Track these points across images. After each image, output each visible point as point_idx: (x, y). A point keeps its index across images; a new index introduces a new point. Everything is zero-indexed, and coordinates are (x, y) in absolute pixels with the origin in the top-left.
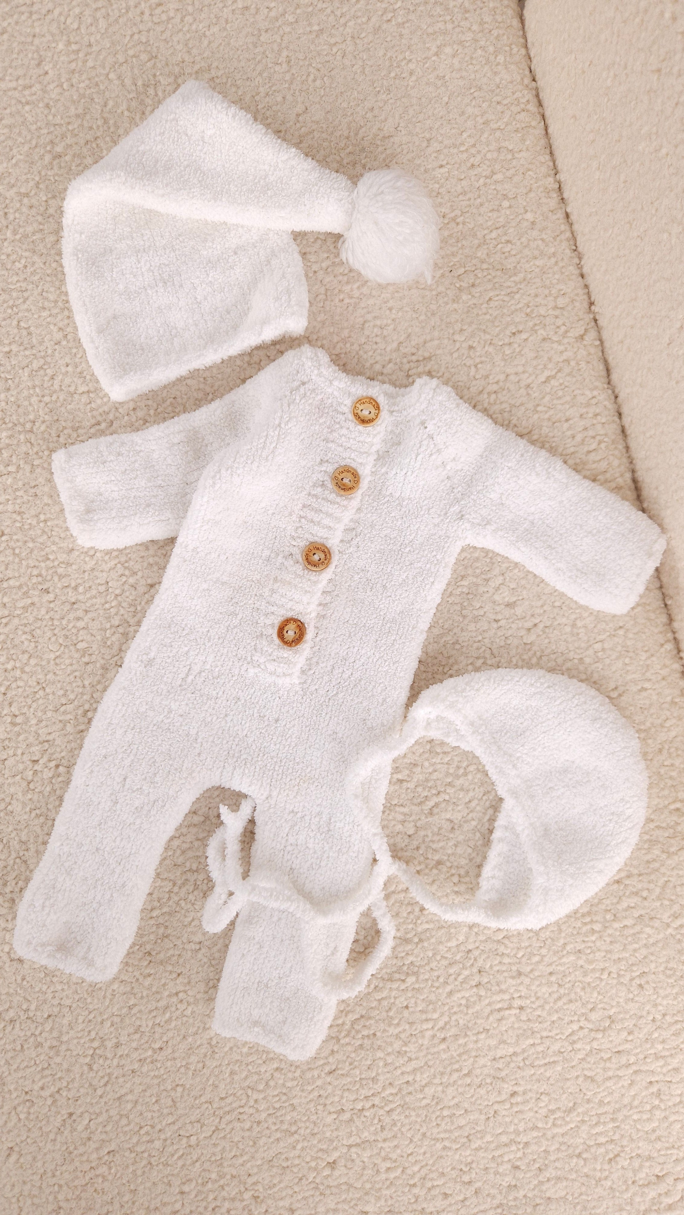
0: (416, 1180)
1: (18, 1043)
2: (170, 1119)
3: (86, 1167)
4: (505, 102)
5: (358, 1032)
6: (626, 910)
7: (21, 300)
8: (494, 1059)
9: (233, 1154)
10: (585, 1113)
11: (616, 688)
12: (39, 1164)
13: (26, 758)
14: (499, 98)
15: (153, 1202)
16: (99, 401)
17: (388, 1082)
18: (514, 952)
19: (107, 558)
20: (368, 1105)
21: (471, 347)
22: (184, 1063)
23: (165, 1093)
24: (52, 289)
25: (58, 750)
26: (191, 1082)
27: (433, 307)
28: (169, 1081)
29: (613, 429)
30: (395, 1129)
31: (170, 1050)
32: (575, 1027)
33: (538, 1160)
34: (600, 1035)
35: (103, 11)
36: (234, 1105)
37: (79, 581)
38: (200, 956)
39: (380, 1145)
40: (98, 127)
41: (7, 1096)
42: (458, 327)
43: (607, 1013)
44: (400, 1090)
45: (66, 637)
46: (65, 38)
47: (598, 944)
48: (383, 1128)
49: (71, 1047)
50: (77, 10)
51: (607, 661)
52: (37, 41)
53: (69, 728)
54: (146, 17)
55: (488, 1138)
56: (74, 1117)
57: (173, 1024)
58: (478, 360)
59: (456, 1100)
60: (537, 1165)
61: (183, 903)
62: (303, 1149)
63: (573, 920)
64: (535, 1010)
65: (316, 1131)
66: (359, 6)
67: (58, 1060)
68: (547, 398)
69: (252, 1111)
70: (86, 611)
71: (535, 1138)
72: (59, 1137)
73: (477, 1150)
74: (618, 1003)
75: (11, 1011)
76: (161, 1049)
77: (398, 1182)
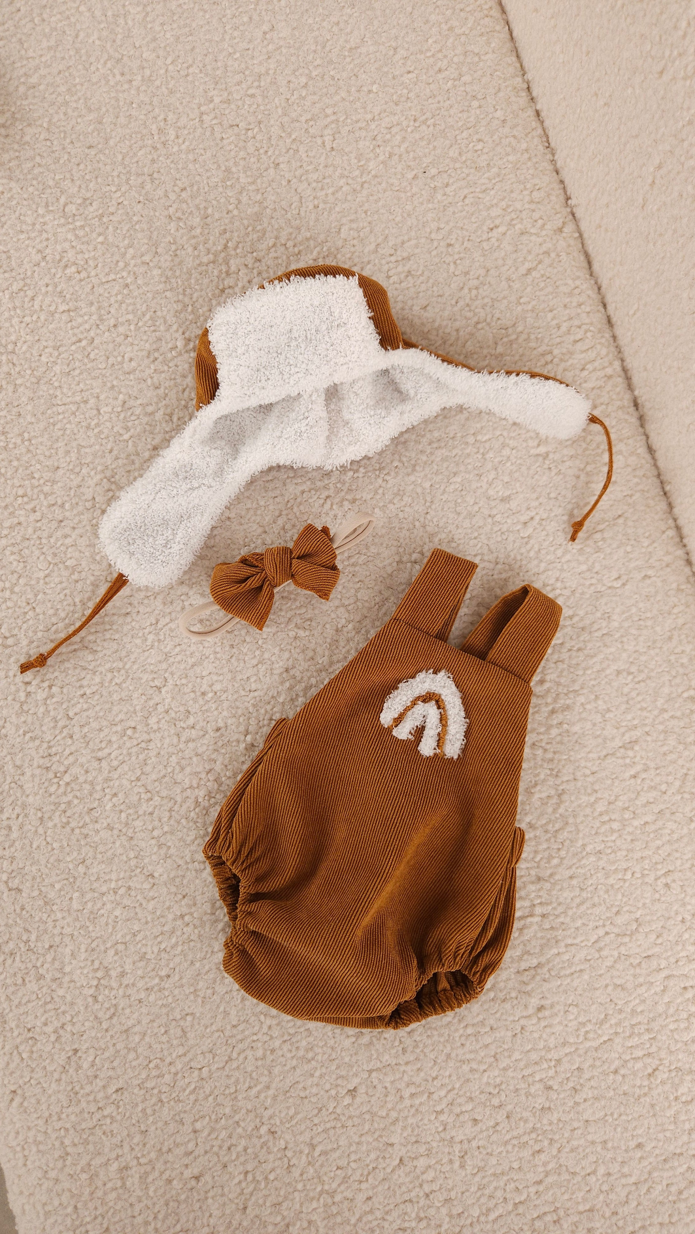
0: (443, 1106)
1: (19, 976)
2: (181, 1051)
3: (93, 1108)
4: (468, 9)
6: (644, 806)
9: (247, 1085)
10: (618, 1024)
11: (619, 578)
12: (44, 1107)
15: (166, 1143)
16: (80, 320)
18: (531, 856)
19: (92, 473)
21: (449, 245)
22: (192, 989)
23: (174, 1023)
24: (29, 212)
26: (201, 1010)
27: (409, 207)
28: (178, 1010)
29: (598, 318)
30: (418, 1051)
31: (177, 977)
32: (601, 932)
33: (572, 1079)
34: (627, 939)
37: (66, 498)
39: (402, 1068)
40: (70, 57)
41: (9, 1035)
42: (434, 225)
43: (633, 916)
45: (55, 555)
47: (618, 843)
48: (404, 1050)
49: (75, 977)
51: (608, 550)
55: (516, 1055)
56: (79, 1054)
57: (180, 948)
58: (456, 257)
59: (481, 1018)
60: (571, 1084)
61: (183, 821)
62: (321, 1076)
63: (590, 818)
64: (557, 916)
65: (334, 1057)
67: (61, 992)
68: (529, 289)
69: (266, 1038)
70: (74, 528)
71: (566, 1055)
72: (64, 1076)
73: (505, 1069)
74: (644, 904)
75: (11, 943)
76: (168, 976)
77: (423, 1109)
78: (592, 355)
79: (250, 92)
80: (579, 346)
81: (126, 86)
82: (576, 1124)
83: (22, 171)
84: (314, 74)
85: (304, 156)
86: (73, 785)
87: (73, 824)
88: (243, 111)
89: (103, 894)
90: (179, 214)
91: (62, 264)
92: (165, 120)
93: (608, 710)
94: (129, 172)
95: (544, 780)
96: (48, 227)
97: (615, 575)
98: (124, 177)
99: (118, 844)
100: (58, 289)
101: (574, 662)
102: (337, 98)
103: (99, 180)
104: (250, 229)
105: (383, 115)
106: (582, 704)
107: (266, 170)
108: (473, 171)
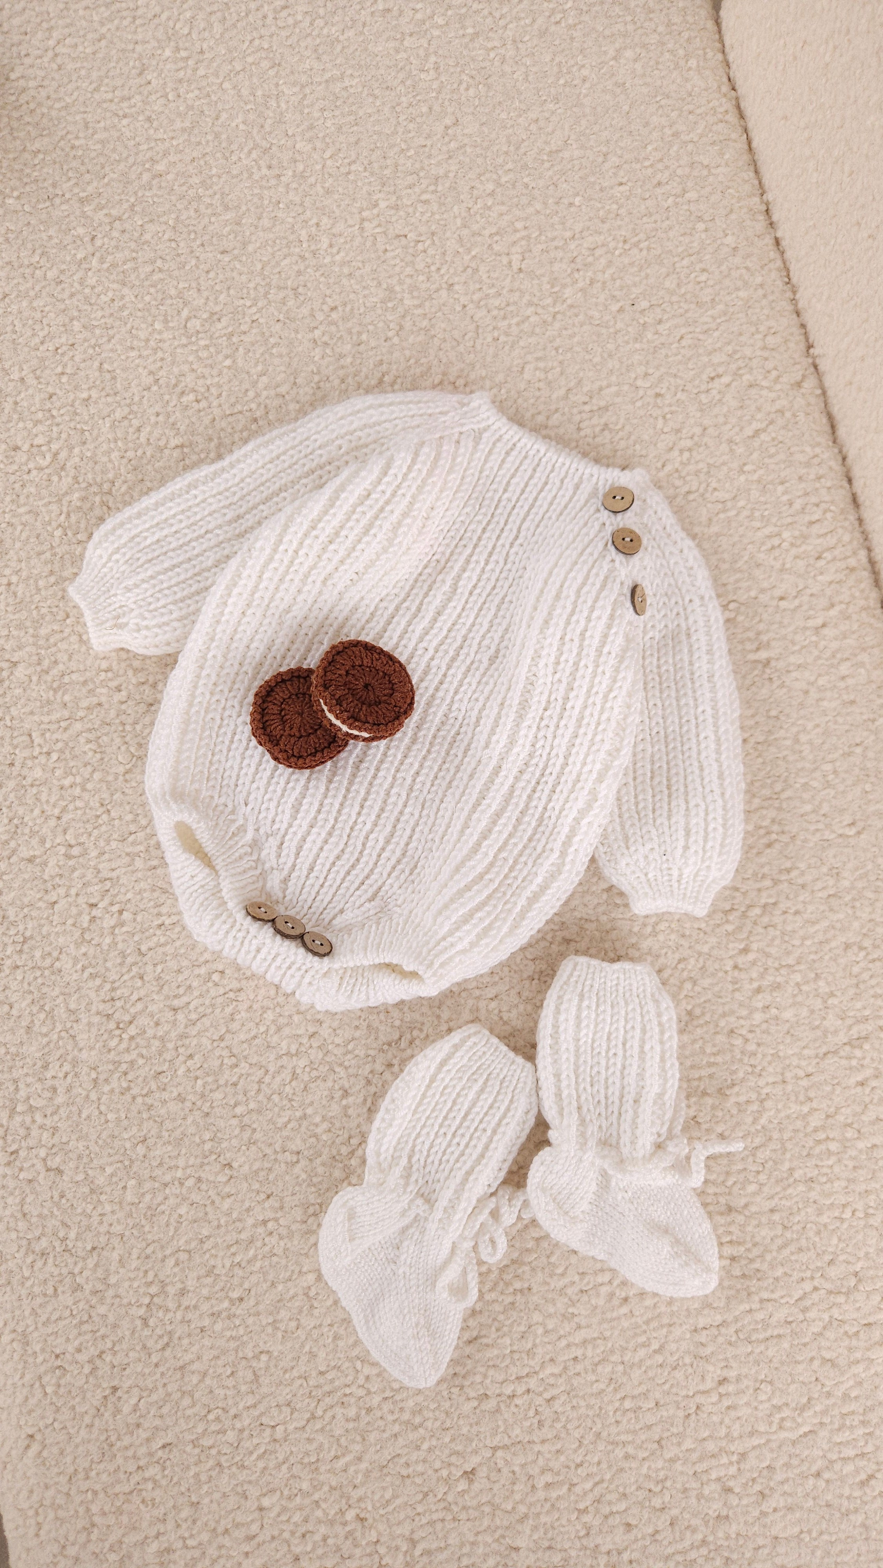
0: (588, 1503)
1: (51, 1284)
2: (250, 1400)
3: (131, 1467)
4: (698, 111)
5: (507, 1284)
6: (873, 1123)
7: (105, 339)
8: (695, 1331)
9: (333, 1453)
10: (825, 1412)
11: (853, 824)
12: (69, 1459)
13: (81, 900)
14: (691, 107)
15: (223, 1522)
17: (548, 1357)
18: (721, 1179)
20: (520, 1390)
21: (658, 395)
22: (270, 1320)
23: (244, 1362)
24: (143, 326)
25: (123, 890)
26: (280, 1347)
27: (611, 347)
28: (251, 1345)
29: (841, 496)
30: (558, 1426)
31: (252, 1302)
32: (807, 1286)
33: (760, 1480)
34: (841, 1299)
35: (219, 14)
36: (337, 1383)
38: (297, 1170)
39: (537, 1448)
40: (208, 142)
41: (31, 1360)
42: (641, 370)
43: (851, 1269)
44: (565, 1368)
46: (172, 44)
47: (836, 1169)
48: (541, 1424)
49: (122, 1292)
50: (188, 14)
51: (841, 788)
52: (139, 48)
53: (139, 863)
54: (269, 20)
55: (688, 1444)
56: (119, 1393)
57: (258, 1264)
58: (667, 410)
59: (642, 1389)
60: (757, 1487)
61: (276, 1098)
62: (430, 1450)
63: (801, 1135)
64: (752, 1261)
65: (448, 1424)
66: (522, 6)
67: (102, 1310)
68: (755, 455)
69: (361, 1392)
71: (754, 1448)
72: (97, 1422)
73: (672, 1461)
74: (867, 1254)
75: (44, 1239)
76: (241, 1299)
77: (562, 1505)
78: (831, 541)
79: (424, 197)
80: (816, 529)
81: (273, 182)
82: (760, 1541)
83: (138, 277)
84: (504, 180)
85: (484, 277)
86: (138, 1040)
87: (135, 1091)
88: (413, 220)
89: (166, 1185)
90: (326, 338)
91: (178, 390)
92: (318, 225)
93: (832, 995)
94: (269, 285)
95: (743, 1080)
96: (165, 346)
97: (848, 819)
98: (261, 290)
99: (190, 1120)
100: (171, 420)
101: (789, 928)
102: (530, 210)
103: (232, 292)
104: (412, 361)
105: (585, 234)
106: (798, 984)
107: (437, 291)
108: (693, 306)
